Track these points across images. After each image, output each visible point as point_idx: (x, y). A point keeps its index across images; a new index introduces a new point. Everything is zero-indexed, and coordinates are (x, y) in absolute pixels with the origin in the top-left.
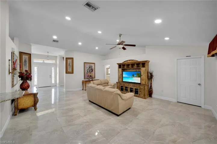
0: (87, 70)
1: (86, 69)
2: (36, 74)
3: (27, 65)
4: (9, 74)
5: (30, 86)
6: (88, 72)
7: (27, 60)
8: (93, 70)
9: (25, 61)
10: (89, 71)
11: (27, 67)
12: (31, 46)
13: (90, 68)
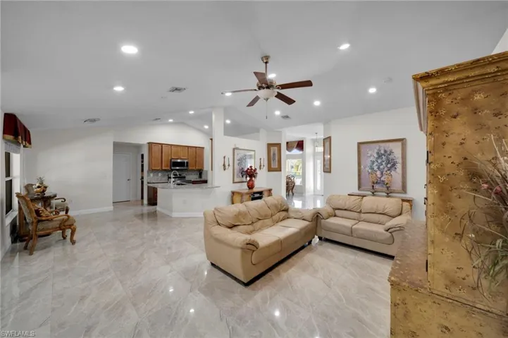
0: (369, 164)
1: (367, 163)
3: (276, 159)
4: (225, 170)
6: (372, 169)
7: (276, 152)
8: (394, 165)
9: (274, 154)
10: (376, 168)
11: (276, 162)
13: (380, 156)
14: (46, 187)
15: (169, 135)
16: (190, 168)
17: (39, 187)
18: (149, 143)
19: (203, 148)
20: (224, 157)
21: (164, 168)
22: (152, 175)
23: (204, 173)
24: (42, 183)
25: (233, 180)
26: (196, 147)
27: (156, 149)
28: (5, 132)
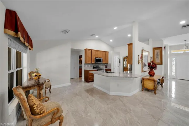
2: (174, 65)
3: (159, 57)
4: (139, 64)
5: (155, 74)
7: (159, 53)
9: (157, 54)
11: (158, 59)
12: (162, 40)
14: (40, 76)
15: (93, 45)
16: (103, 62)
17: (36, 76)
18: (85, 49)
19: (108, 52)
20: (139, 56)
21: (92, 62)
22: (86, 66)
23: (108, 65)
24: (38, 73)
25: (142, 70)
26: (105, 52)
27: (89, 52)
28: (5, 27)
